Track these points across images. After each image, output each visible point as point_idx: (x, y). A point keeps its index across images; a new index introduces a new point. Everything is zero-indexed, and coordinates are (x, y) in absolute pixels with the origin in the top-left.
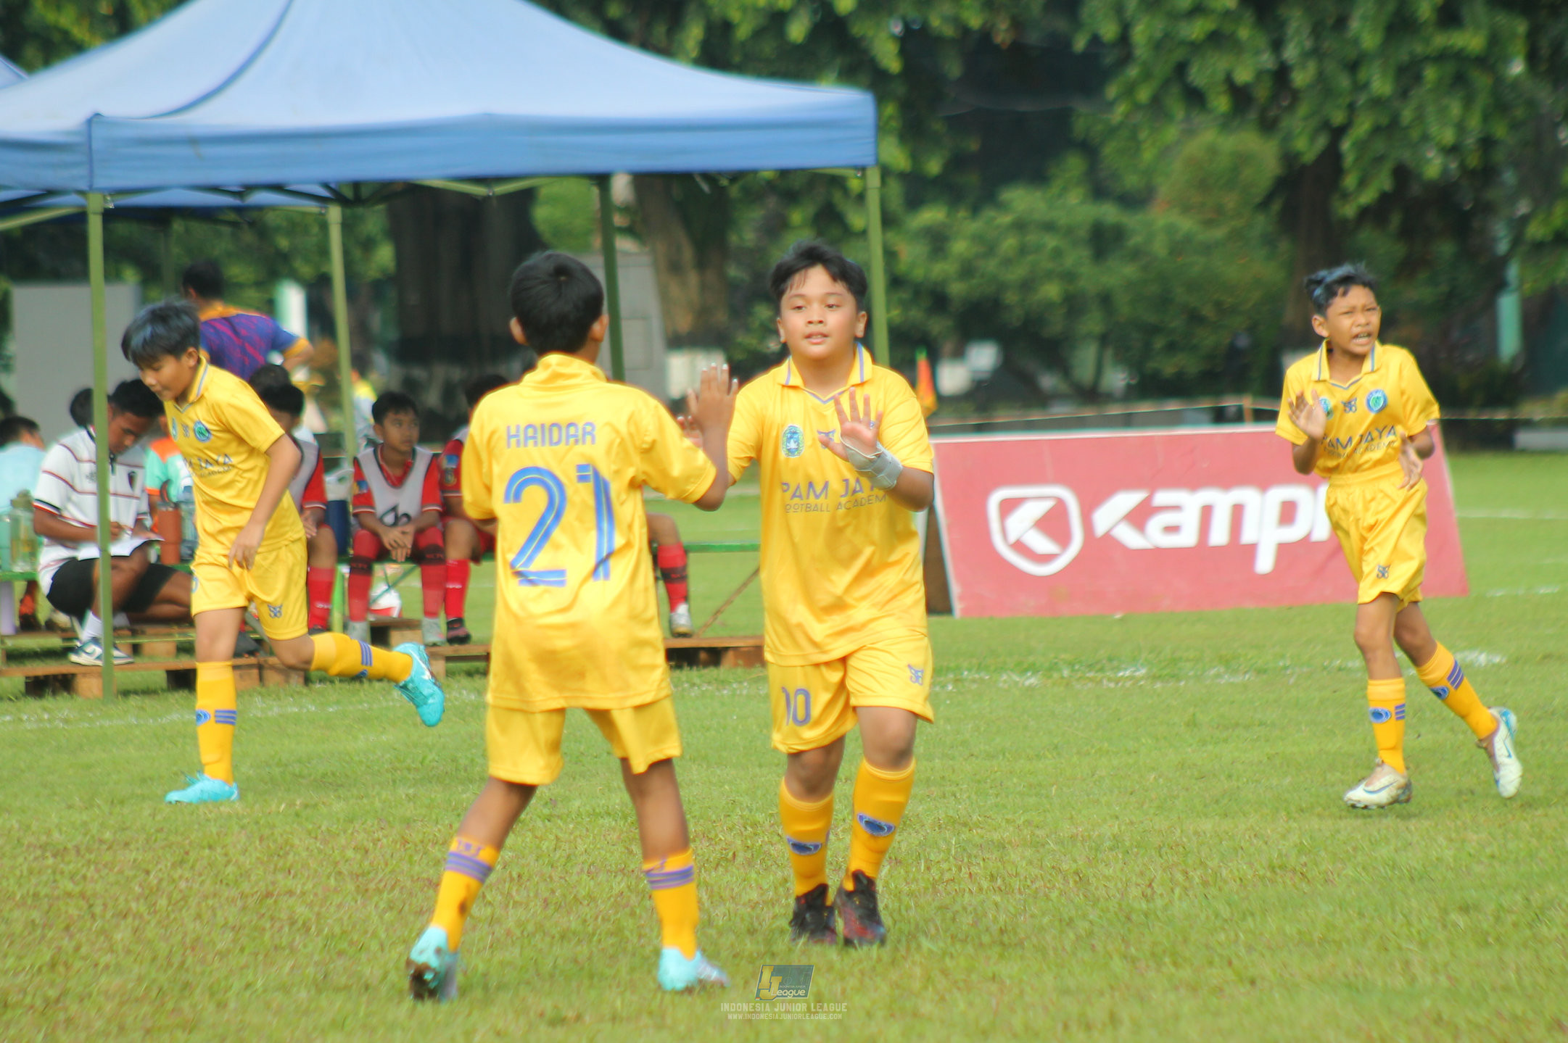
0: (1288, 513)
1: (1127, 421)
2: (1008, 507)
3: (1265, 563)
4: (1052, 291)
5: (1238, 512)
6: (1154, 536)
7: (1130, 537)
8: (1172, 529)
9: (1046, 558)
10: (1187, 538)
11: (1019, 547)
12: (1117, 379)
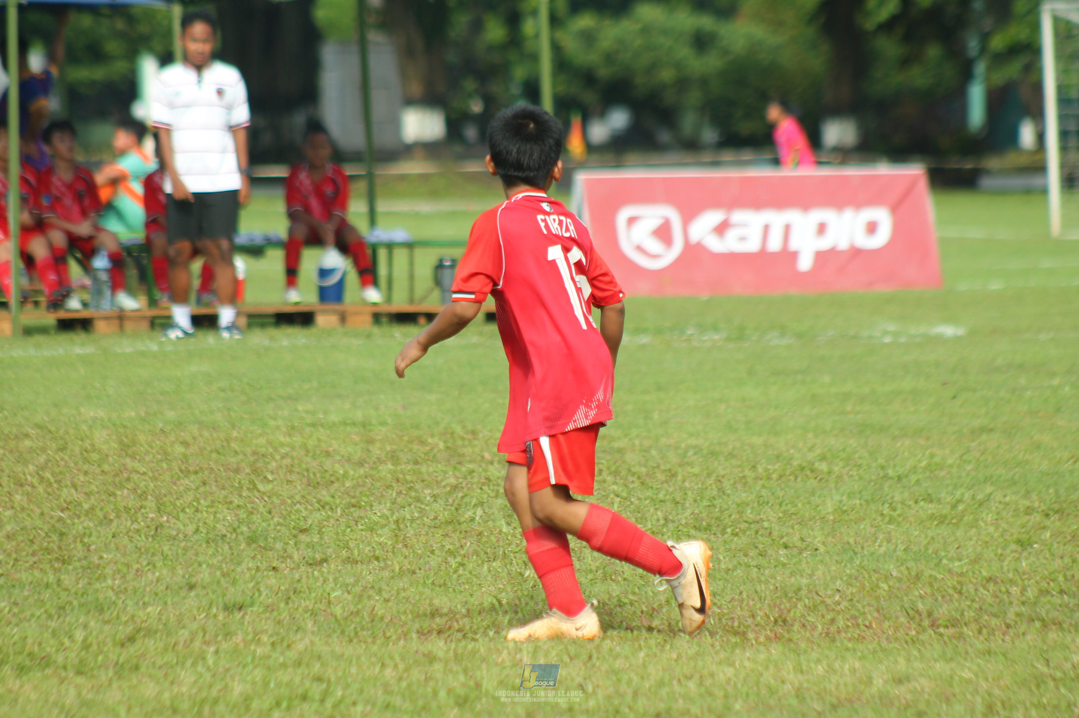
0: (822, 228)
1: (716, 164)
2: (632, 221)
3: (805, 263)
4: (667, 75)
5: (787, 229)
6: (730, 243)
7: (716, 245)
8: (743, 239)
9: (655, 257)
10: (752, 245)
11: (640, 249)
12: (709, 135)
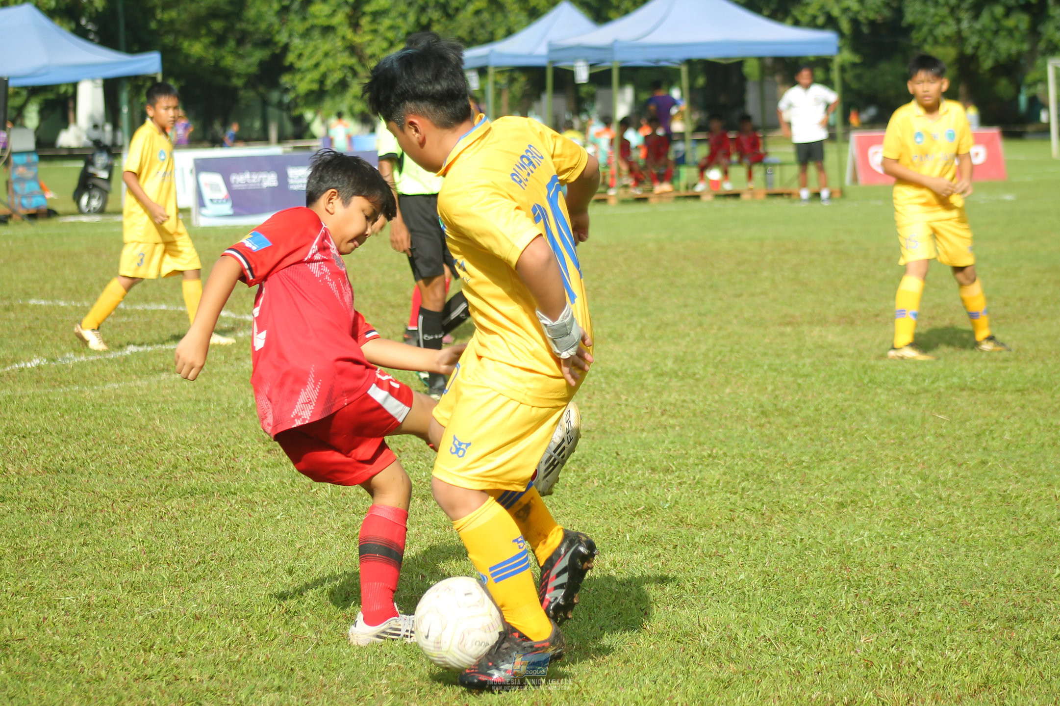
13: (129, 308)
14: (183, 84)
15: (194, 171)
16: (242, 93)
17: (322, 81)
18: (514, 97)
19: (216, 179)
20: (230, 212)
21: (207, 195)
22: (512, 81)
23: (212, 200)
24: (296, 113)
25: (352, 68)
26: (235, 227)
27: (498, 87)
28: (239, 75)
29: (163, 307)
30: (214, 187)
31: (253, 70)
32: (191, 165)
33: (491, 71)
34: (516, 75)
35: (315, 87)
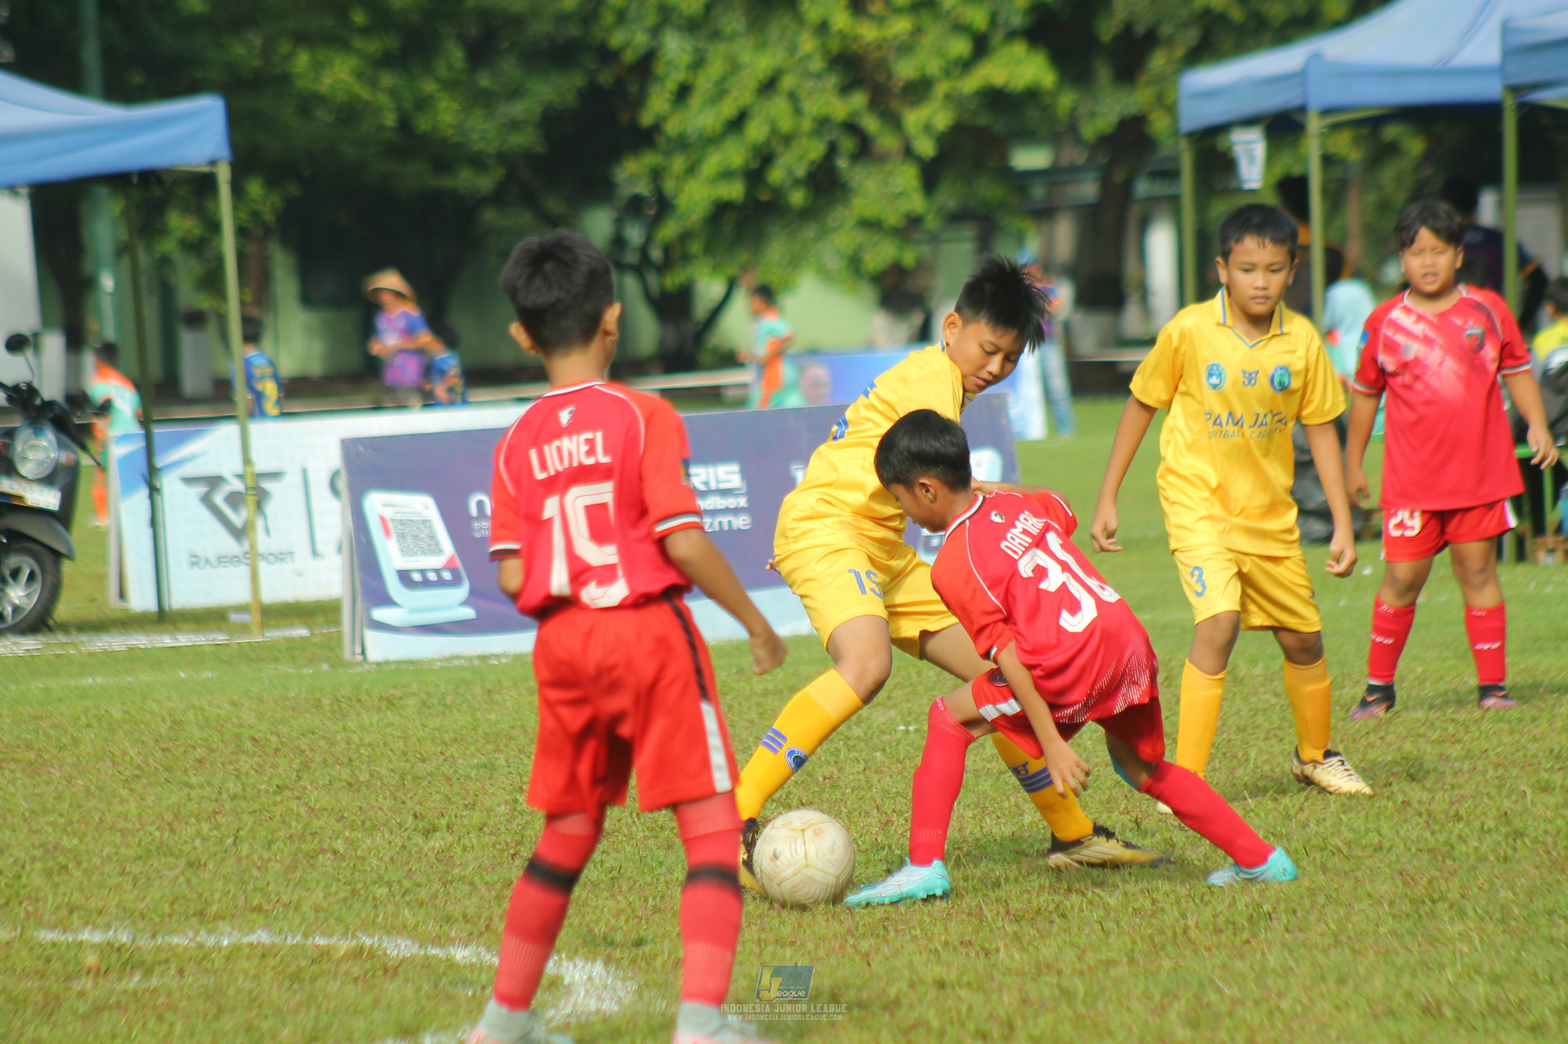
13: (145, 943)
14: (294, 190)
15: (342, 484)
16: (489, 216)
17: (755, 174)
18: (1384, 206)
19: (422, 506)
20: (469, 613)
21: (391, 557)
22: (1382, 153)
23: (404, 577)
24: (672, 281)
25: (851, 127)
26: (483, 658)
27: (1337, 173)
28: (478, 161)
29: (261, 937)
30: (412, 534)
31: (525, 140)
32: (334, 459)
33: (1314, 124)
34: (1391, 132)
35: (734, 191)
